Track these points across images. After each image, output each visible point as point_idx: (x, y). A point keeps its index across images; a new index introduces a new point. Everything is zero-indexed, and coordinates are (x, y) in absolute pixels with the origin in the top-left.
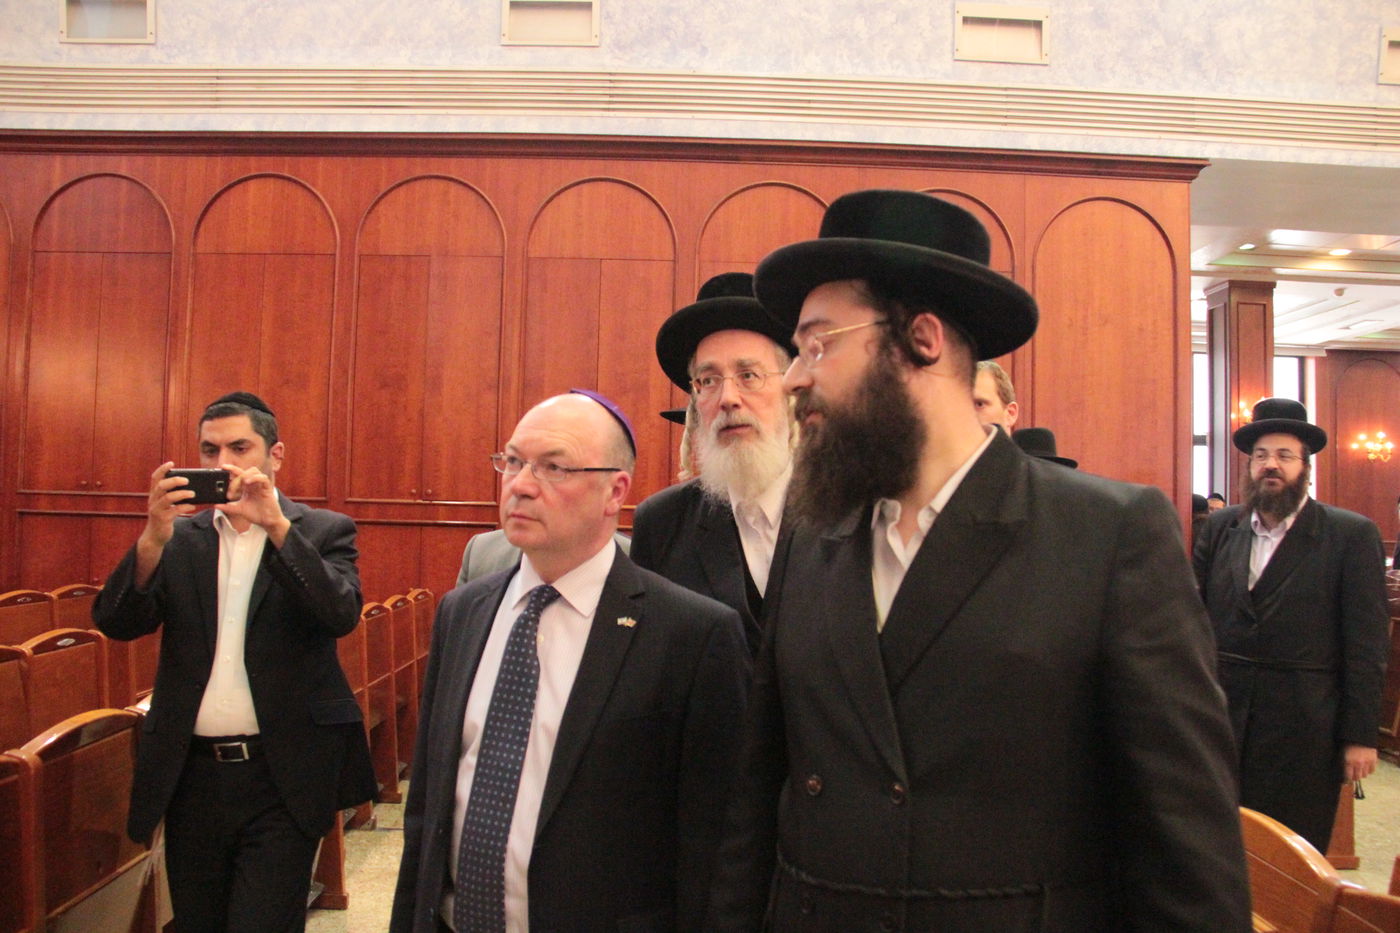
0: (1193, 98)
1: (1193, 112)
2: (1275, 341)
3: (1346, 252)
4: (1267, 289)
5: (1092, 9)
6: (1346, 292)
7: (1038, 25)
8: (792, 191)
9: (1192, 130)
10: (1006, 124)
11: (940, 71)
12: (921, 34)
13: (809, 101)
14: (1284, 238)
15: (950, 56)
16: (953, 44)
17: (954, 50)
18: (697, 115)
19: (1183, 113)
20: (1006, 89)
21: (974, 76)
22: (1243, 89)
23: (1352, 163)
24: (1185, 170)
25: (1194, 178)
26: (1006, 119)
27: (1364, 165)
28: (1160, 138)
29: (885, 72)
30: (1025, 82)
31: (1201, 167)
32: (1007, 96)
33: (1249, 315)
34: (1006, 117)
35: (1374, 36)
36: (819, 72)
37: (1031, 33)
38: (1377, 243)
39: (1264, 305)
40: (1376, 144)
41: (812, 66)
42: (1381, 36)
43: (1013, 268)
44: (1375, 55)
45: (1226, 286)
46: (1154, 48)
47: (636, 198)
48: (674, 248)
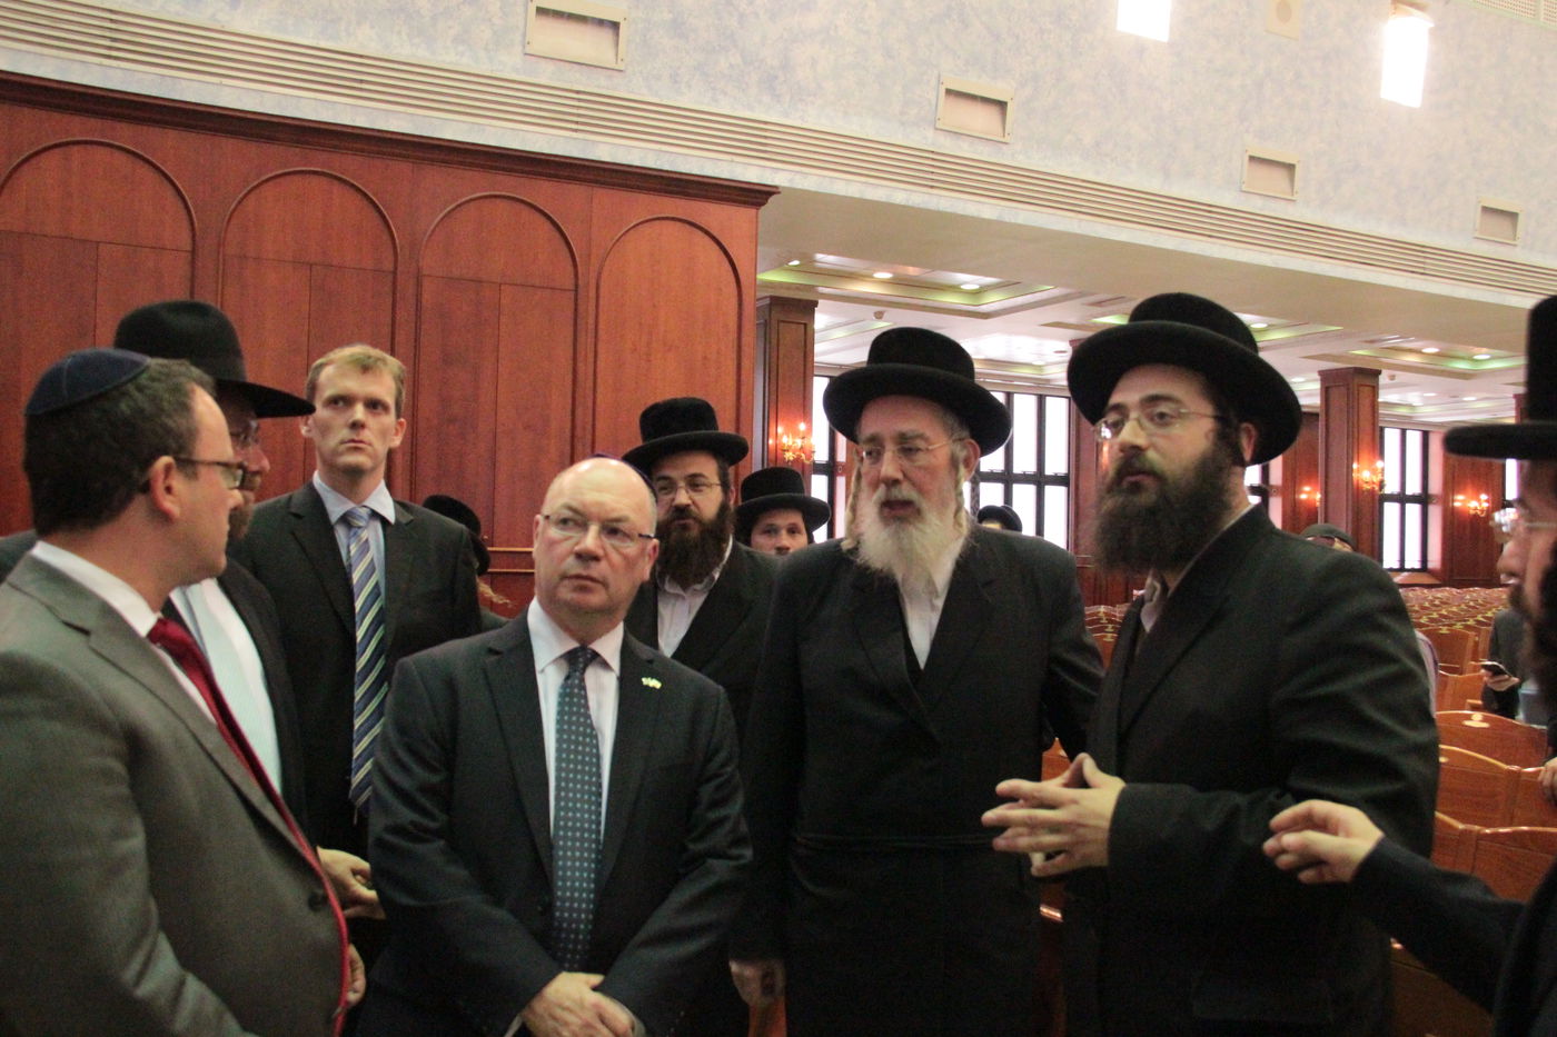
0: (766, 123)
1: (766, 137)
2: (816, 359)
3: (887, 276)
4: (808, 307)
5: (671, 16)
6: (885, 315)
7: (615, 26)
8: (336, 182)
9: (763, 154)
10: (576, 131)
11: (508, 64)
12: (490, 20)
13: (361, 81)
14: (825, 259)
15: (518, 49)
16: (524, 35)
17: (525, 44)
18: (225, 81)
19: (756, 138)
20: (578, 92)
21: (546, 75)
22: (816, 118)
23: (910, 204)
24: (755, 196)
25: (763, 204)
26: (579, 124)
27: (921, 206)
28: (732, 161)
29: (449, 57)
30: (599, 87)
31: (770, 194)
32: (579, 100)
33: (790, 334)
34: (577, 123)
35: (934, 82)
36: (373, 49)
37: (607, 34)
38: (912, 271)
39: (805, 325)
40: (932, 187)
41: (365, 40)
42: (940, 82)
43: (577, 286)
44: (934, 102)
45: (767, 301)
46: (731, 66)
47: (144, 172)
48: (194, 236)
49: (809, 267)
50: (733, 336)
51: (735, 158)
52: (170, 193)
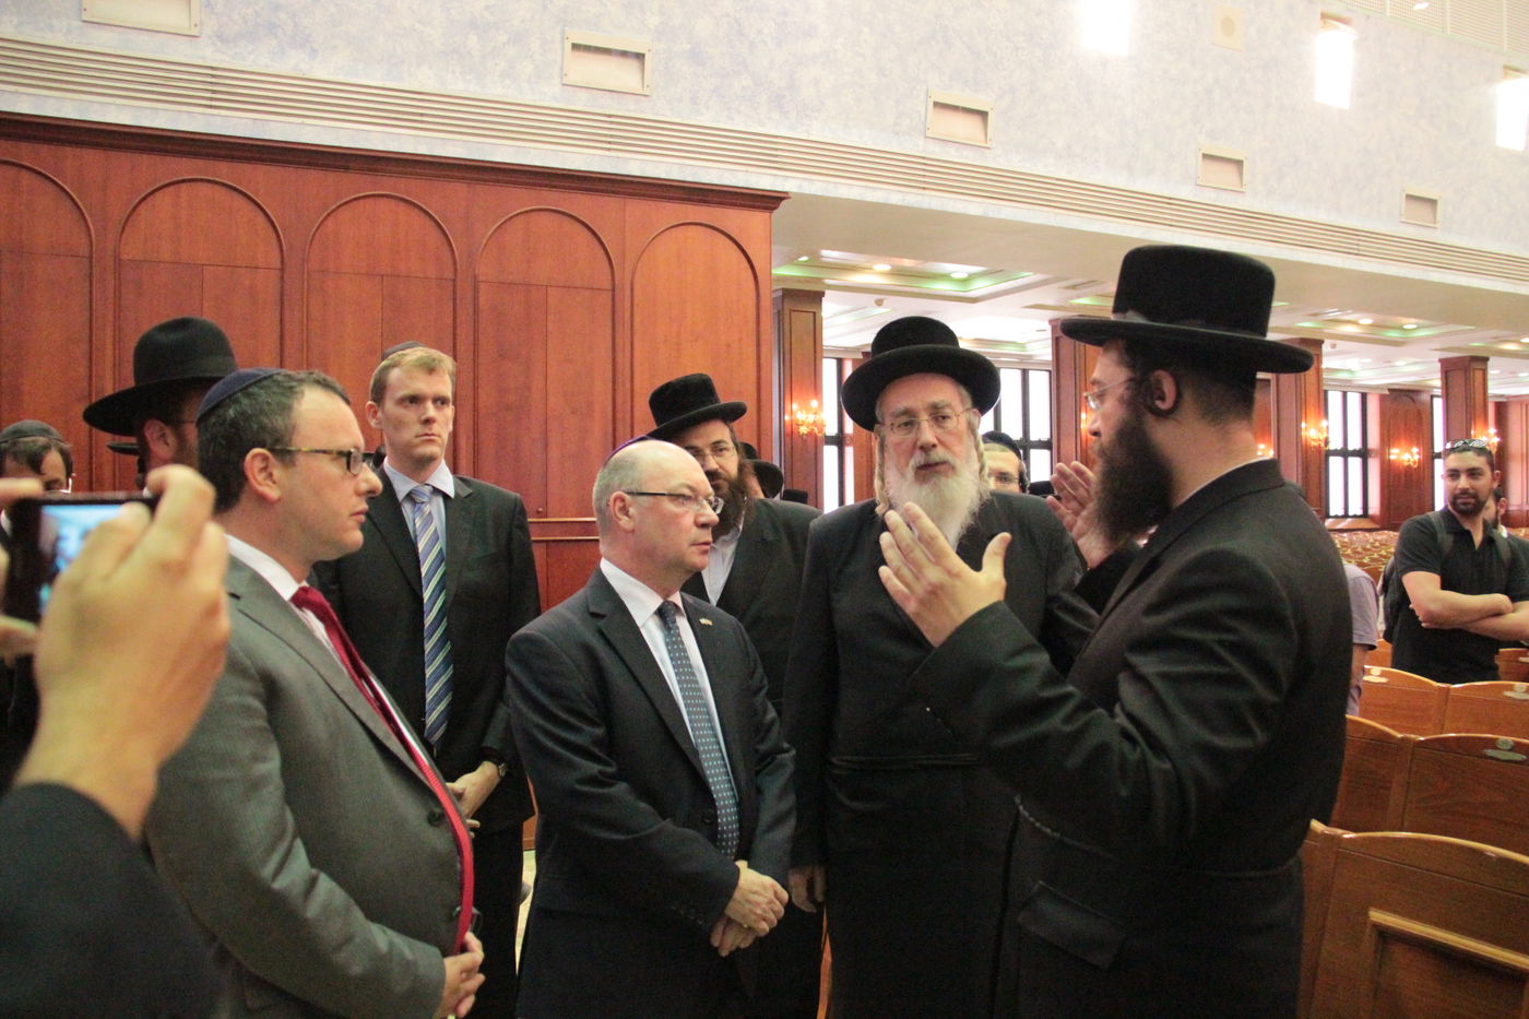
0: (776, 137)
1: (777, 149)
2: (825, 343)
3: (887, 268)
4: (816, 297)
5: (689, 46)
6: (885, 302)
7: (640, 57)
8: (402, 204)
9: (774, 164)
10: (609, 149)
11: (549, 95)
12: (531, 57)
13: (422, 115)
14: (830, 255)
15: (557, 80)
16: (562, 69)
17: (563, 75)
19: (765, 150)
20: (610, 116)
21: (581, 102)
22: (818, 131)
23: (905, 204)
24: (768, 201)
25: (775, 208)
26: (611, 144)
27: (916, 206)
28: (747, 171)
29: (496, 90)
30: (628, 110)
31: (782, 199)
32: (611, 123)
33: (800, 322)
34: (610, 143)
35: (923, 96)
36: (431, 86)
37: (633, 64)
38: (907, 263)
39: (814, 313)
40: (924, 188)
41: (424, 79)
42: (928, 97)
43: (614, 285)
44: (923, 113)
45: (780, 293)
46: (744, 88)
47: (240, 202)
48: (282, 257)
49: (816, 262)
50: (752, 326)
51: (750, 169)
52: (261, 218)
